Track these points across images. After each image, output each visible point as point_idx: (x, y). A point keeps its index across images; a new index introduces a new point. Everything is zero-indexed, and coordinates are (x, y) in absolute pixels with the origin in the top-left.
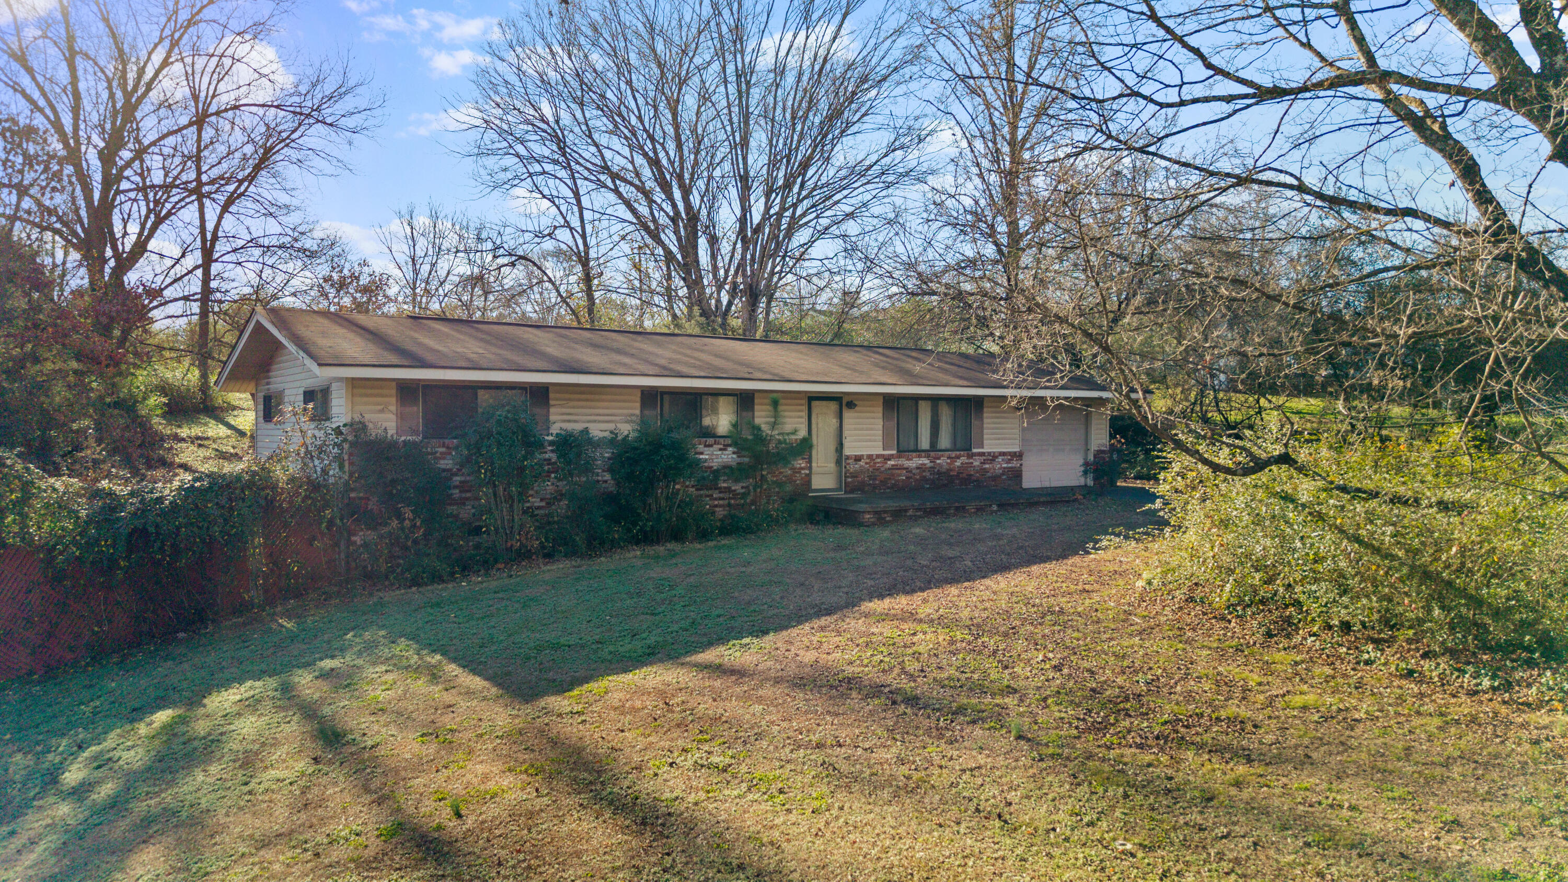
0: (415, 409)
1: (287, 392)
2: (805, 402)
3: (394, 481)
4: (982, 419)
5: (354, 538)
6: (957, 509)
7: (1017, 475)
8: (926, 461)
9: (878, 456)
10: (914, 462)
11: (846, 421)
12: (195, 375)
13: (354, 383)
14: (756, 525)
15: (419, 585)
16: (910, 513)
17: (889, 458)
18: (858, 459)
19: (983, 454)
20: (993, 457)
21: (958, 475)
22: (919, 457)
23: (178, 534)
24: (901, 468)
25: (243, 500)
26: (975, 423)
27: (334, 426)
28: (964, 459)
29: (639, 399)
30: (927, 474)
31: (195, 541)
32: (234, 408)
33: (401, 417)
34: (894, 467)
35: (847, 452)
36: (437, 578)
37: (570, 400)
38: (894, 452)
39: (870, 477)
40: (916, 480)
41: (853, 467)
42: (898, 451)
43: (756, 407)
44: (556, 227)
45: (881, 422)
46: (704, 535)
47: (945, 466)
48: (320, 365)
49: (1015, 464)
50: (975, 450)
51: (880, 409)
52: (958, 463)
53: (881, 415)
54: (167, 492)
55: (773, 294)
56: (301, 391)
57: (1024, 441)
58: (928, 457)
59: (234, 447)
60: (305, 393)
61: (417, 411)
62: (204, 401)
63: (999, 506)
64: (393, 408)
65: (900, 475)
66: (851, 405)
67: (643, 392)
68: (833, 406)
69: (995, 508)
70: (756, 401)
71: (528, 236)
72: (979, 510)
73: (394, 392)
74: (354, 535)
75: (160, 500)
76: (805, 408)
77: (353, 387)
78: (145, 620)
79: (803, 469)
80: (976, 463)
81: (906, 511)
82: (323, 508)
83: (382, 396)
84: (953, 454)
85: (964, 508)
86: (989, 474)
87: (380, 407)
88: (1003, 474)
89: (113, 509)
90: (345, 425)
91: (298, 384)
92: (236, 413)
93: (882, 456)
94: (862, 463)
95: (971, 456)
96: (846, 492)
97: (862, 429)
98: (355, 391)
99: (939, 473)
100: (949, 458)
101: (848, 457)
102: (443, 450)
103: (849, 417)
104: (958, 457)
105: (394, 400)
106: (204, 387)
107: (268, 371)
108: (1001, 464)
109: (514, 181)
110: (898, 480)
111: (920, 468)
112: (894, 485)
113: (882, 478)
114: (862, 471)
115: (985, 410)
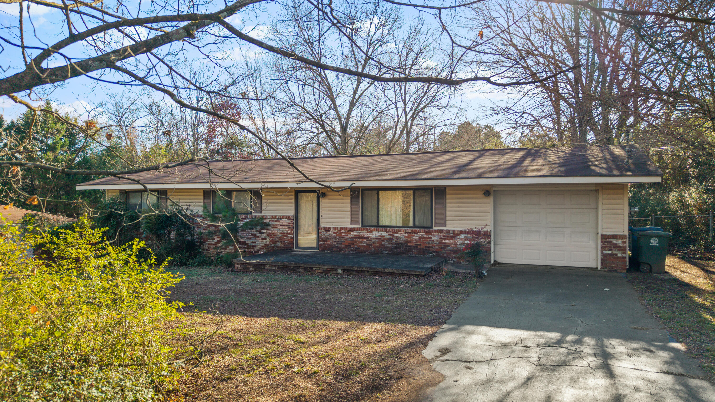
2: (294, 193)
4: (444, 204)
8: (384, 234)
10: (376, 234)
11: (322, 205)
13: (109, 191)
16: (267, 267)
17: (352, 230)
18: (331, 229)
20: (455, 235)
21: (416, 245)
22: (379, 231)
24: (363, 237)
26: (435, 207)
28: (422, 235)
30: (386, 244)
34: (356, 237)
35: (322, 225)
37: (175, 196)
38: (360, 226)
39: (337, 242)
40: (375, 247)
42: (363, 226)
43: (263, 197)
45: (349, 205)
47: (403, 239)
50: (435, 228)
51: (349, 198)
52: (416, 237)
53: (349, 201)
58: (389, 231)
63: (344, 270)
65: (362, 242)
66: (324, 195)
67: (204, 191)
68: (313, 196)
69: (340, 271)
70: (263, 194)
72: (325, 272)
73: (119, 194)
76: (294, 197)
77: (108, 193)
79: (289, 234)
81: (264, 265)
84: (410, 230)
85: (311, 268)
93: (349, 228)
94: (331, 233)
96: (320, 251)
97: (335, 210)
99: (396, 243)
100: (406, 232)
101: (325, 228)
103: (325, 202)
104: (416, 233)
110: (360, 246)
111: (379, 238)
112: (356, 250)
113: (347, 243)
114: (331, 237)
115: (448, 196)
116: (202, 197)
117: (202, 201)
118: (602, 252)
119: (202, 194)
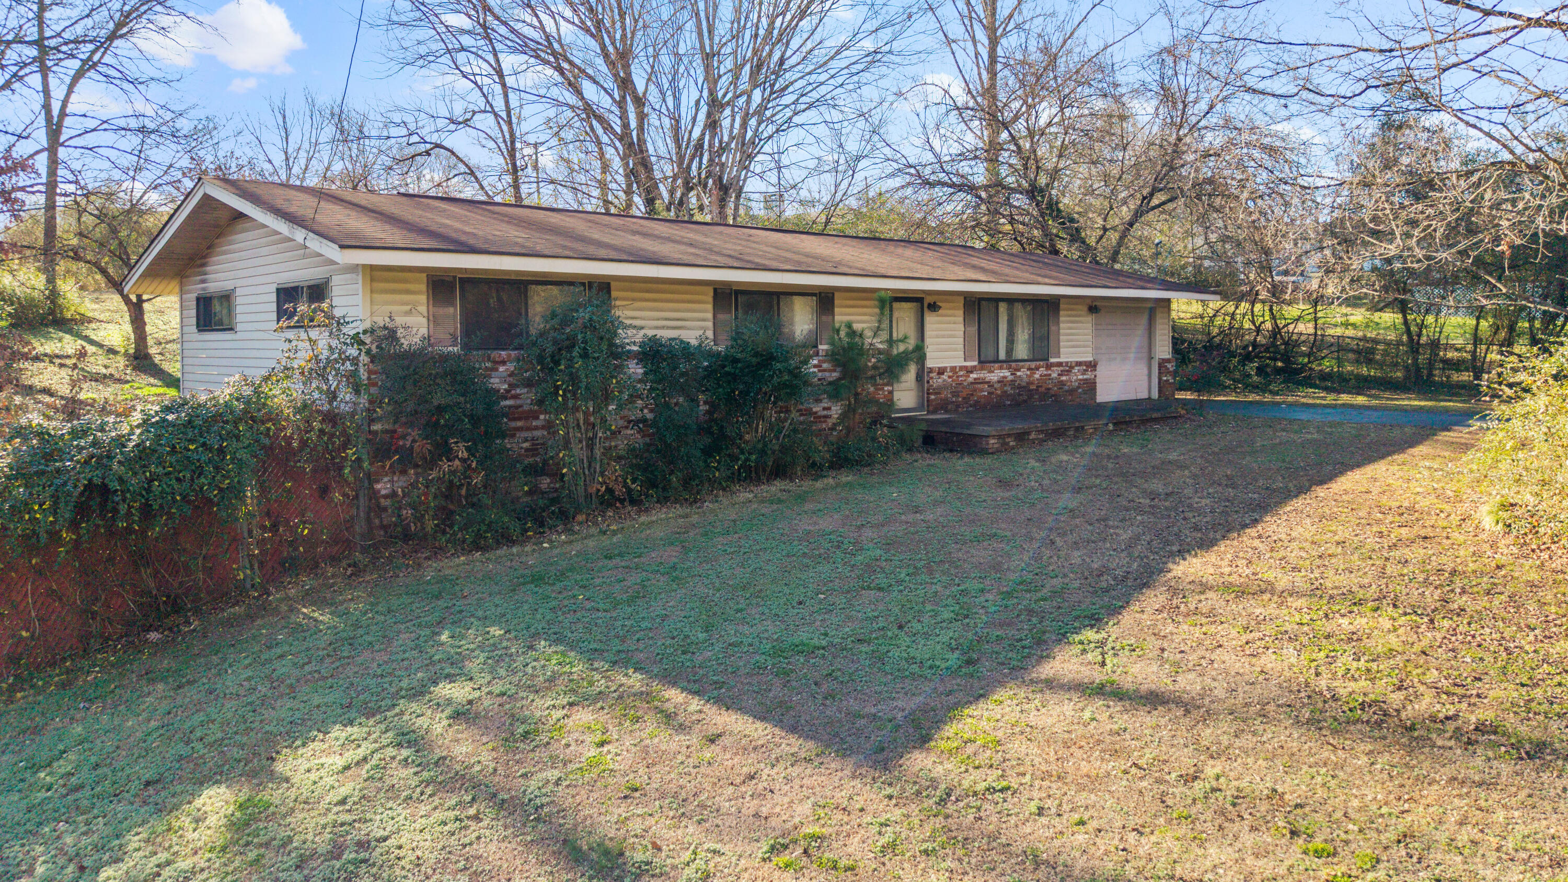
0: (451, 310)
1: (239, 292)
3: (440, 409)
4: (1058, 323)
5: (378, 486)
6: (1077, 429)
7: (1091, 386)
8: (1006, 373)
9: (961, 368)
10: (997, 374)
11: (928, 327)
12: (39, 281)
13: (373, 273)
14: (869, 456)
15: (484, 549)
16: (1034, 436)
17: (970, 370)
18: (941, 371)
19: (1060, 364)
20: (1068, 368)
21: (1037, 390)
22: (1001, 368)
23: (148, 490)
24: (984, 382)
25: (238, 438)
26: (1053, 328)
27: (352, 333)
28: (1042, 371)
29: (711, 299)
30: (1008, 388)
31: (174, 499)
32: (90, 320)
33: (433, 320)
34: (977, 381)
35: (929, 363)
36: (504, 539)
37: (634, 300)
38: (975, 363)
39: (952, 393)
40: (998, 396)
41: (937, 381)
42: (980, 362)
43: (837, 310)
44: (474, 113)
45: (961, 327)
46: (815, 469)
47: (1026, 379)
48: (342, 247)
49: (1090, 375)
50: (1052, 360)
51: (961, 312)
52: (1037, 375)
53: (961, 319)
54: (125, 429)
55: (741, 188)
56: (273, 288)
57: (1096, 349)
58: (1009, 368)
59: (106, 367)
60: (278, 290)
61: (453, 313)
62: (52, 312)
63: (1115, 424)
64: (423, 309)
65: (982, 390)
66: (933, 307)
67: (715, 290)
68: (914, 307)
69: (1112, 427)
70: (836, 302)
71: (441, 123)
73: (423, 287)
74: (378, 482)
75: (120, 442)
77: (372, 280)
78: (94, 615)
79: (885, 384)
80: (1054, 375)
81: (1029, 433)
82: (344, 447)
83: (408, 292)
84: (1033, 365)
85: (1083, 427)
86: (1066, 388)
87: (408, 308)
88: (1078, 387)
89: (48, 457)
90: (365, 332)
91: (270, 279)
92: (93, 325)
93: (966, 367)
94: (945, 377)
95: (1049, 367)
96: (929, 412)
97: (943, 337)
98: (375, 285)
99: (1020, 387)
100: (1029, 369)
101: (931, 370)
102: (489, 365)
103: (931, 320)
104: (1037, 368)
105: (423, 298)
106: (54, 295)
107: (203, 265)
108: (1077, 376)
109: (426, 59)
110: (981, 397)
111: (1001, 381)
112: (977, 402)
113: (964, 394)
114: (945, 386)
115: (1061, 313)
116: (710, 307)
117: (710, 316)
118: (1160, 380)
119: (710, 298)
